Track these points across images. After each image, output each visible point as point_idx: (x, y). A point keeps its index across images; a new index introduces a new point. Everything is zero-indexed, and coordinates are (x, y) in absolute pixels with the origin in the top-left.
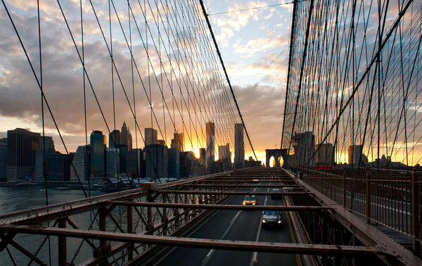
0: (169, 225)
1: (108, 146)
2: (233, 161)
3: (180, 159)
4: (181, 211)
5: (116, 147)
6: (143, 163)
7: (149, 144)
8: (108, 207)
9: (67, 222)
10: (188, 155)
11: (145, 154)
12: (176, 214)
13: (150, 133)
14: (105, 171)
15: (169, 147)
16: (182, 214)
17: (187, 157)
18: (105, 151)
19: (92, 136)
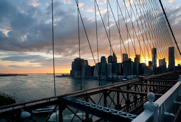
0: (131, 105)
1: (107, 62)
2: (167, 67)
3: (139, 67)
4: (139, 97)
5: (111, 62)
6: (122, 69)
7: (124, 60)
8: (108, 92)
9: (89, 99)
10: (143, 64)
11: (122, 65)
12: (136, 98)
13: (125, 56)
14: (106, 72)
15: (134, 61)
16: (139, 98)
17: (142, 66)
18: (106, 64)
19: (101, 59)
